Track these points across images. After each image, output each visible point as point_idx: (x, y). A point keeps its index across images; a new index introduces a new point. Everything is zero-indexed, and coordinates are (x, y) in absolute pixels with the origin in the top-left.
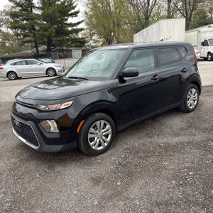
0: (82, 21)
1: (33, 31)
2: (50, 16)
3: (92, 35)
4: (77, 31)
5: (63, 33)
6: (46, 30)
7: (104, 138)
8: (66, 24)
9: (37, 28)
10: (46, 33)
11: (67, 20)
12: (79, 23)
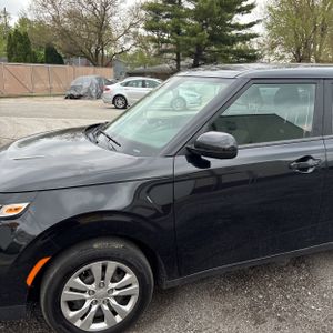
0: (258, 21)
1: (175, 35)
2: (205, 12)
3: (273, 46)
4: (246, 38)
5: (221, 41)
6: (194, 34)
7: (113, 302)
8: (230, 25)
9: (184, 31)
10: (194, 38)
11: (231, 18)
12: (251, 25)
